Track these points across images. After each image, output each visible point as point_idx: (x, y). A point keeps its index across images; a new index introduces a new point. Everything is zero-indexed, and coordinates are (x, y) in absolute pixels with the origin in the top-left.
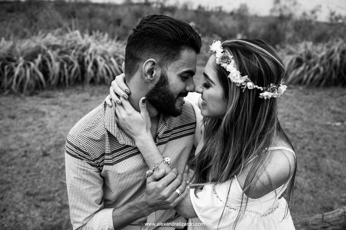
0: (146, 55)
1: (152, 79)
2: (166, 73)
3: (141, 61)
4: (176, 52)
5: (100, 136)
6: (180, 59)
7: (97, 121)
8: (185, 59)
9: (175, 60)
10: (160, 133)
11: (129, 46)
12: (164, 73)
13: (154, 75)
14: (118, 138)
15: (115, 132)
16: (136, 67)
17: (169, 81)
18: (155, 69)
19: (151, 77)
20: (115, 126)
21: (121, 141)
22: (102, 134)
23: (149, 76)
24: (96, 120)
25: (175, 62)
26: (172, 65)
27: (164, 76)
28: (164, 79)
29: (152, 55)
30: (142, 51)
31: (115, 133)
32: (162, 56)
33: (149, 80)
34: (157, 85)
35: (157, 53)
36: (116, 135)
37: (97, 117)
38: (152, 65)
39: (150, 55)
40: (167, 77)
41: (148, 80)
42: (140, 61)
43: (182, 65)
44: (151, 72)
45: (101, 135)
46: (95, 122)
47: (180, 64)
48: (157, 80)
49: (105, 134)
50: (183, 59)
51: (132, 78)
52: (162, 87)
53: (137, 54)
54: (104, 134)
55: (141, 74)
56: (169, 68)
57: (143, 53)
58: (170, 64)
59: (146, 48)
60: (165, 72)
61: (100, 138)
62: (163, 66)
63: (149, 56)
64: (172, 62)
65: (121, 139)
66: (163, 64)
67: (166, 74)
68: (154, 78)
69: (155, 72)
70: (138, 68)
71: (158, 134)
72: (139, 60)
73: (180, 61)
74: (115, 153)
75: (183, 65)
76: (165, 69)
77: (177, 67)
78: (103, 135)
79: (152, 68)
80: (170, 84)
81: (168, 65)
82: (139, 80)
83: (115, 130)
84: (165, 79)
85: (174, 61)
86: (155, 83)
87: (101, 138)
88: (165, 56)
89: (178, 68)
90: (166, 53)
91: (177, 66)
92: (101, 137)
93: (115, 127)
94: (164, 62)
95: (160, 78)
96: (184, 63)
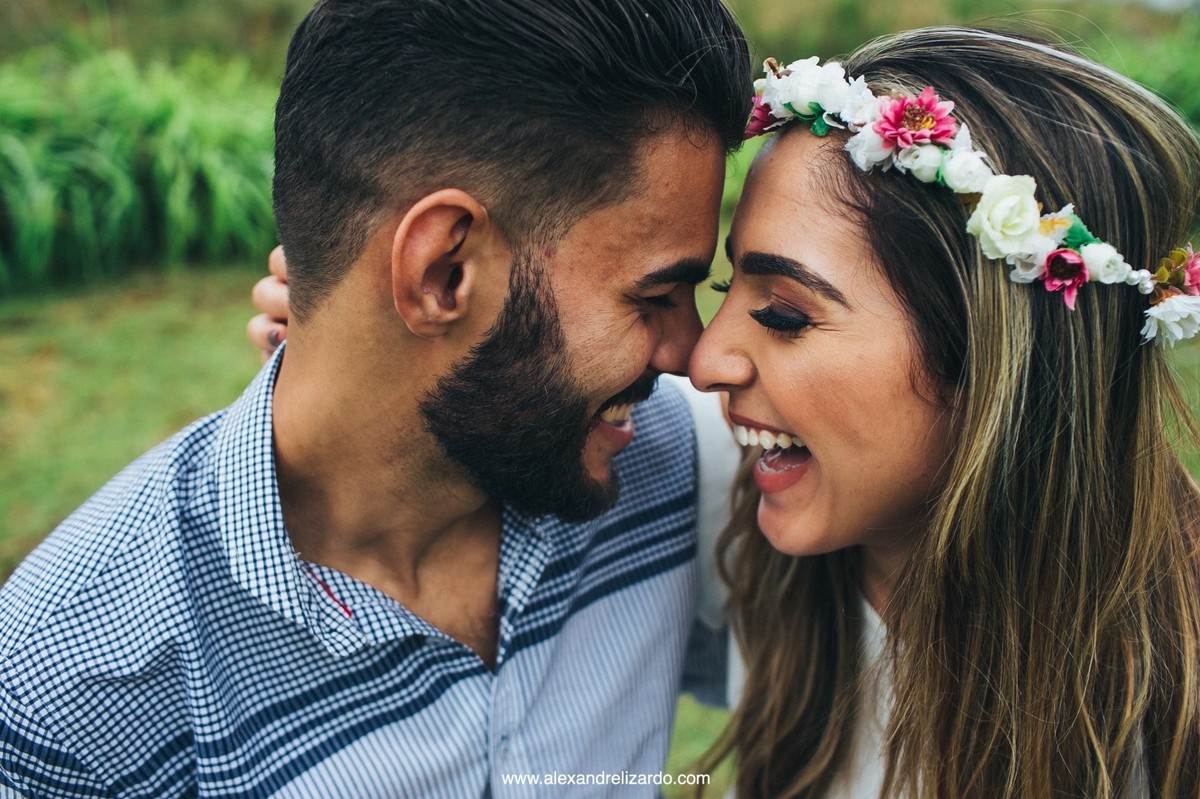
0: (411, 162)
1: (451, 316)
2: (545, 278)
3: (378, 205)
4: (607, 151)
5: (145, 650)
6: (632, 193)
7: (128, 557)
8: (664, 193)
9: (601, 201)
10: (514, 586)
11: (300, 95)
12: (531, 277)
13: (463, 290)
14: (317, 630)
15: (293, 594)
16: (347, 236)
17: (564, 328)
18: (471, 254)
19: (449, 302)
20: (286, 559)
21: (340, 638)
22: (159, 640)
23: (432, 303)
24: (123, 548)
25: (601, 215)
26: (581, 229)
27: (533, 302)
28: (534, 314)
29: (450, 168)
30: (379, 136)
31: (295, 603)
32: (516, 173)
33: (437, 323)
34: (489, 353)
35: (480, 154)
36: (298, 611)
37: (133, 531)
38: (452, 232)
39: (440, 169)
40: (551, 302)
41: (428, 323)
42: (370, 201)
43: (640, 236)
44: (446, 272)
45: (151, 645)
46: (120, 561)
47: (628, 228)
48: (489, 320)
49: (173, 638)
50: (650, 192)
51: (326, 302)
52: (519, 364)
53: (348, 155)
54: (166, 636)
55: (377, 286)
56: (565, 250)
57: (392, 152)
58: (568, 228)
59: (412, 119)
60: (538, 274)
61: (142, 663)
62: (524, 238)
63: (431, 173)
64: (583, 215)
65: (334, 625)
66: (522, 226)
67: (544, 284)
68: (463, 308)
69: (469, 271)
70: (357, 250)
71: (508, 591)
72: (363, 196)
73: (629, 206)
74: (271, 722)
75: (650, 233)
76: (537, 253)
77: (610, 248)
78: (164, 648)
79: (450, 247)
80: (569, 349)
81: (558, 231)
82: (365, 321)
83: (291, 585)
84: (541, 316)
85: (594, 206)
86: (477, 340)
87: (148, 664)
88: (535, 173)
89: (616, 254)
90: (544, 159)
91: (615, 241)
92: (149, 658)
93: (288, 567)
94: (527, 213)
95: (507, 309)
96: (653, 220)
